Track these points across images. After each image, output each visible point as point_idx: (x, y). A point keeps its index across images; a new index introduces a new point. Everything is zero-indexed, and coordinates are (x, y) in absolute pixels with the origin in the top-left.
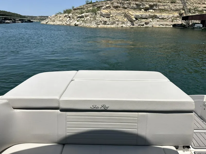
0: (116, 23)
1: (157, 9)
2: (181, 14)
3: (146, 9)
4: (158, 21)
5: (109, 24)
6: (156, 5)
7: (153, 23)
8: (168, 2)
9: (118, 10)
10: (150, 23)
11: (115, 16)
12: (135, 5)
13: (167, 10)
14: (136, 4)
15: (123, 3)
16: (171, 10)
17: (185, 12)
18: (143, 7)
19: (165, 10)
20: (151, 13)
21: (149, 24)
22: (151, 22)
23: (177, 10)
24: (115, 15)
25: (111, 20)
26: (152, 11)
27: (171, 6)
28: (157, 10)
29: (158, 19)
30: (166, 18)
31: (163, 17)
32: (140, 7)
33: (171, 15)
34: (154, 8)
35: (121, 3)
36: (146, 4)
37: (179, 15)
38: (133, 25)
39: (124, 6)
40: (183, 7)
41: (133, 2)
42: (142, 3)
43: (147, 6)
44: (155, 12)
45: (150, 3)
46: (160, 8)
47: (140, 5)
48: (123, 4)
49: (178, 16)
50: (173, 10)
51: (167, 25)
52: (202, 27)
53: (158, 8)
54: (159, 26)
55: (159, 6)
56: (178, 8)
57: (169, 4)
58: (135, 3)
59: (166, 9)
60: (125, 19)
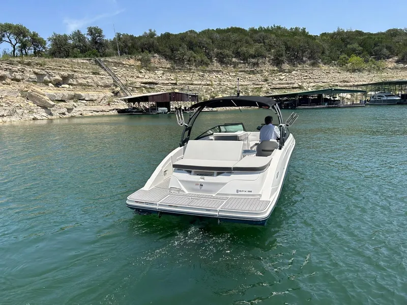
0: (18, 111)
1: (75, 83)
2: (116, 94)
3: (57, 84)
4: (86, 105)
5: (5, 115)
6: (72, 77)
7: (80, 109)
8: (89, 73)
9: (5, 84)
10: (75, 109)
11: (6, 96)
12: (33, 75)
13: (91, 86)
14: (35, 73)
15: (11, 69)
16: (98, 86)
17: (121, 89)
18: (51, 79)
19: (89, 86)
20: (69, 90)
21: (73, 111)
22: (75, 107)
23: (106, 86)
24: (5, 94)
25: (5, 106)
26: (69, 88)
27: (95, 79)
28: (75, 85)
29: (85, 102)
30: (96, 100)
31: (91, 97)
32: (45, 78)
33: (102, 95)
34: (69, 82)
35: (7, 69)
36: (55, 73)
37: (113, 94)
38: (51, 114)
39: (13, 75)
40: (114, 81)
41: (29, 69)
42: (46, 72)
43: (58, 77)
44: (74, 88)
45: (62, 73)
46: (80, 81)
47: (44, 75)
48: (11, 71)
49: (112, 96)
50: (101, 86)
51: (102, 111)
52: (168, 112)
53: (77, 81)
54: (91, 114)
55: (76, 78)
56: (107, 82)
57: (90, 75)
58: (31, 70)
59: (89, 84)
60: (31, 104)
